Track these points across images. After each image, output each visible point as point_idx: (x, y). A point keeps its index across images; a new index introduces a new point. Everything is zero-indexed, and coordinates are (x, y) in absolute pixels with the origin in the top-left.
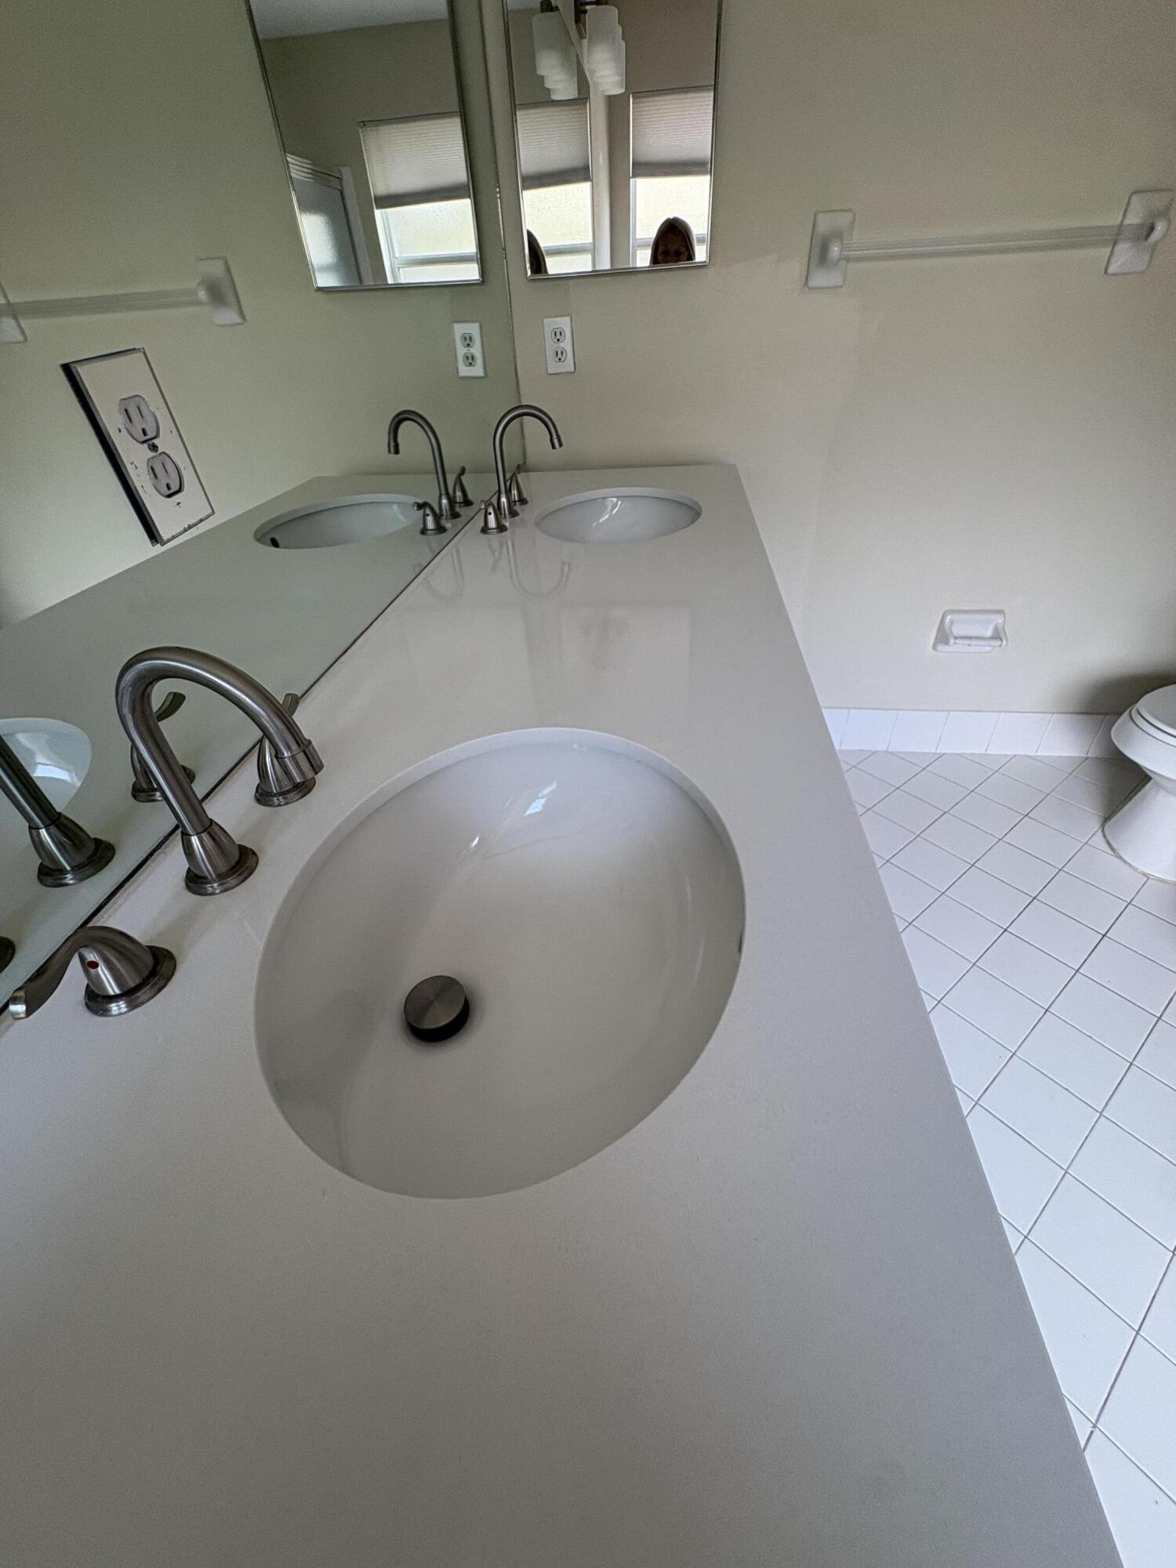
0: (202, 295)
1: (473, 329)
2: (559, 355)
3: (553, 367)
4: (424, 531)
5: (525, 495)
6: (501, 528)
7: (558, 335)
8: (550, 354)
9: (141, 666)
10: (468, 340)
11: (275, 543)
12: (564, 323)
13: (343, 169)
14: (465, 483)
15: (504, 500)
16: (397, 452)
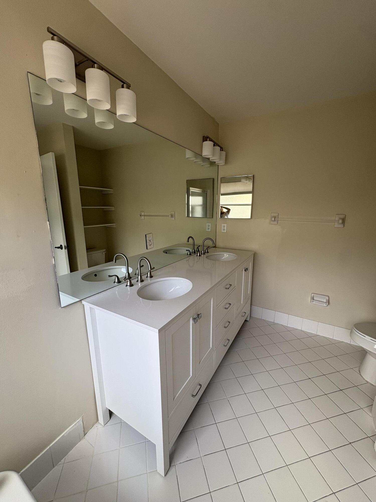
0: (170, 216)
1: (210, 224)
2: (224, 230)
3: (223, 231)
4: (188, 254)
5: (208, 251)
6: (200, 256)
7: (224, 227)
8: (222, 229)
9: (142, 258)
10: (209, 226)
11: (166, 253)
12: (226, 225)
13: (208, 190)
14: (199, 248)
15: (203, 252)
16: (188, 242)
